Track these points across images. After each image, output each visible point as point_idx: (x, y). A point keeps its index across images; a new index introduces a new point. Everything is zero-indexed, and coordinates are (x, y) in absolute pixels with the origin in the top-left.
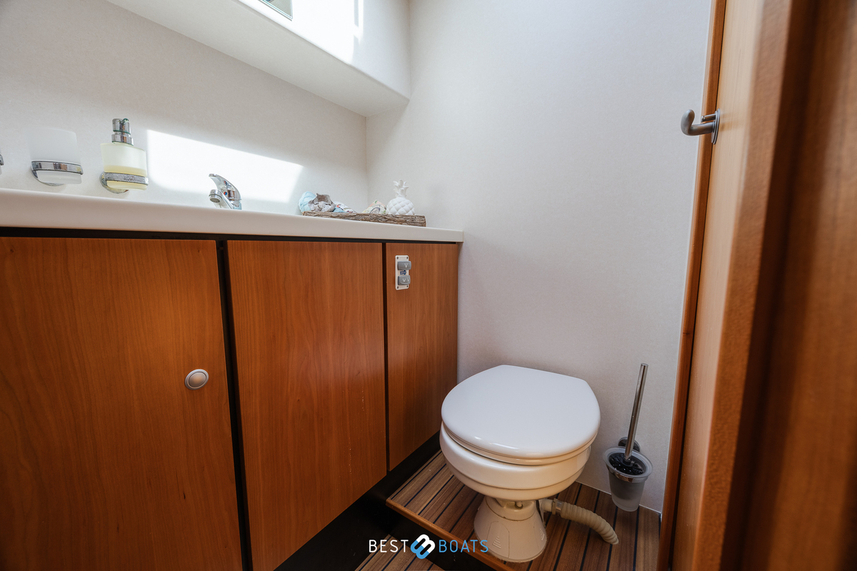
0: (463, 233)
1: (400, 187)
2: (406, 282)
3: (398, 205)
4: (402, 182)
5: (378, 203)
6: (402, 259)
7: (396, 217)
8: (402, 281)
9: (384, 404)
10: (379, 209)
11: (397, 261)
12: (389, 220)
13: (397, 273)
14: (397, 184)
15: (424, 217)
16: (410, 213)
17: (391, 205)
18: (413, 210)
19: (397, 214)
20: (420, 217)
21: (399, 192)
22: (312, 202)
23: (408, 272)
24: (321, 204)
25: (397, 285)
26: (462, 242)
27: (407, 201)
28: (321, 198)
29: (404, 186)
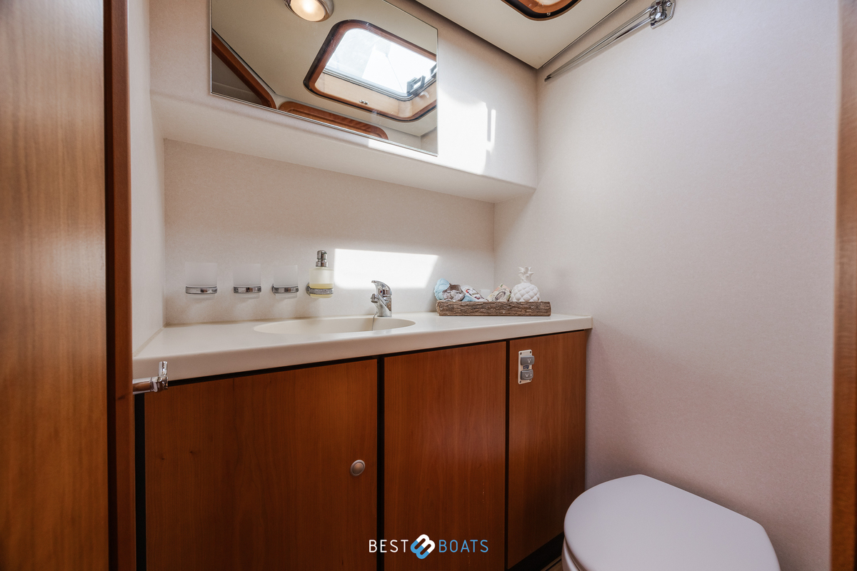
0: (592, 319)
1: (525, 273)
2: (529, 376)
3: (523, 291)
4: (527, 269)
5: (504, 287)
6: (526, 354)
7: (520, 303)
8: (524, 375)
9: (504, 498)
10: (505, 293)
11: (520, 356)
12: (514, 307)
13: (520, 368)
14: (523, 270)
15: (549, 303)
16: (535, 299)
17: (516, 291)
18: (538, 295)
19: (522, 300)
20: (545, 303)
21: (524, 278)
22: (445, 291)
23: (530, 367)
24: (453, 292)
25: (519, 380)
26: (591, 329)
27: (533, 286)
28: (453, 287)
29: (529, 273)
